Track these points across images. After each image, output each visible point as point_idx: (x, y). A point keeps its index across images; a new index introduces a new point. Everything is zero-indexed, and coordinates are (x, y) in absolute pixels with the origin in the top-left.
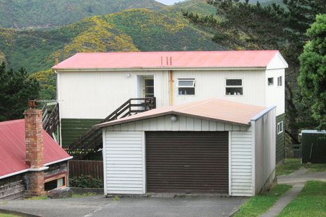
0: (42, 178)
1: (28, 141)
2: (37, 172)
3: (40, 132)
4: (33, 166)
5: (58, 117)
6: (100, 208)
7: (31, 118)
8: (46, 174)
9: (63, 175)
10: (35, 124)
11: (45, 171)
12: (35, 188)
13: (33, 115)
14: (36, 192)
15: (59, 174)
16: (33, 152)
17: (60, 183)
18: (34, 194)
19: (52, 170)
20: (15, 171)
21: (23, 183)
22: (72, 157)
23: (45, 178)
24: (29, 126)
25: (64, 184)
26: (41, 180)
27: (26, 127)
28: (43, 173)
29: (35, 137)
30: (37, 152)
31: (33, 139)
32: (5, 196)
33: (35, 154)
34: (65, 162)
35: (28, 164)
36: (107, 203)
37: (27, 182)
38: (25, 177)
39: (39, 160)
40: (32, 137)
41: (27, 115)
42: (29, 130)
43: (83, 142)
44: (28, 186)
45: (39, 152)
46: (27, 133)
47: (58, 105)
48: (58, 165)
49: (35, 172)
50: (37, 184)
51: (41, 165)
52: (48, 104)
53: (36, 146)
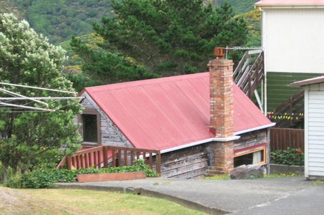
0: (231, 150)
1: (213, 101)
2: (224, 142)
3: (229, 90)
4: (218, 135)
5: (263, 71)
6: (286, 195)
7: (218, 71)
8: (238, 146)
9: (261, 148)
10: (222, 79)
11: (235, 142)
12: (220, 163)
13: (221, 67)
14: (221, 169)
15: (255, 146)
16: (219, 116)
17: (256, 158)
18: (220, 172)
19: (246, 140)
20: (193, 141)
21: (206, 156)
22: (274, 124)
23: (236, 151)
24: (215, 81)
25: (262, 160)
26: (229, 153)
27: (211, 82)
28: (232, 144)
29: (222, 97)
30: (224, 116)
31: (219, 99)
32: (179, 173)
33: (222, 118)
34: (265, 130)
35: (213, 132)
36: (301, 189)
37: (211, 156)
38: (208, 148)
39: (227, 127)
40: (218, 96)
41: (212, 67)
42: (215, 87)
43: (294, 104)
44: (211, 161)
45: (227, 116)
46: (212, 91)
47: (263, 53)
48: (254, 134)
49: (221, 142)
50: (223, 158)
51: (230, 133)
52: (250, 53)
53: (223, 108)
